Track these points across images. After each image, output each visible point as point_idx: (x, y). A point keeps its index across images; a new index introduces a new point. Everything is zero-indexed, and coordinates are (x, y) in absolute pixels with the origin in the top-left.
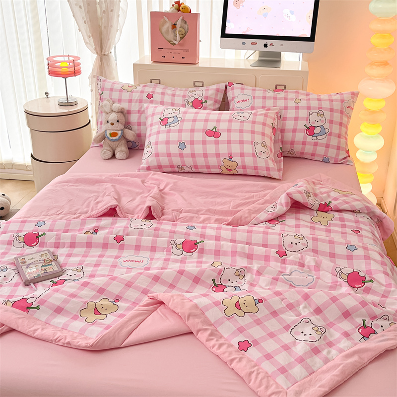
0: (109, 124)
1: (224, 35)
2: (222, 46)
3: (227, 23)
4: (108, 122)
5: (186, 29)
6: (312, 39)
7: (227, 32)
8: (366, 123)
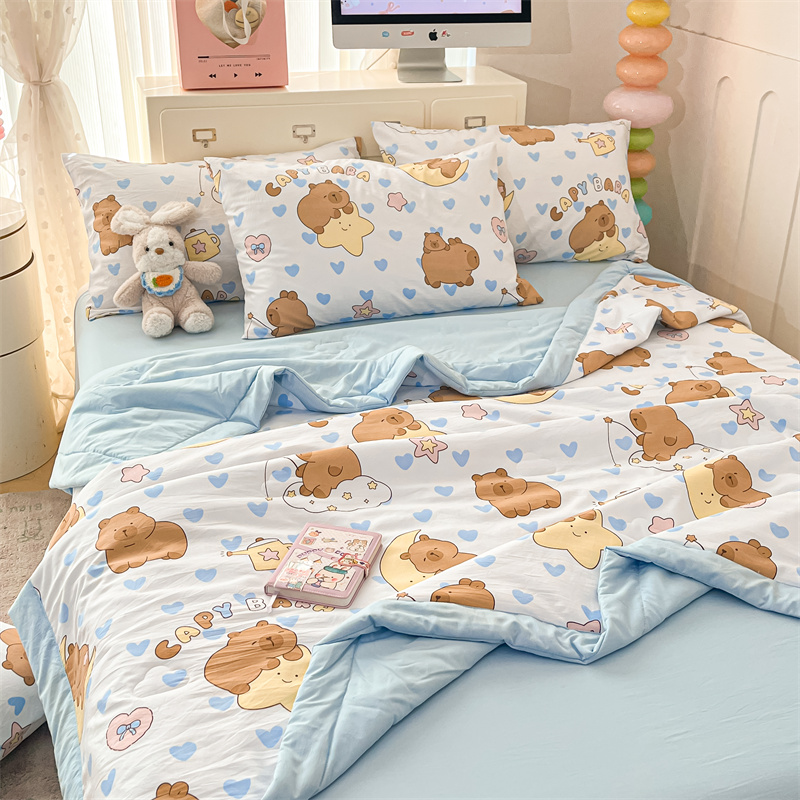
0: (152, 253)
1: (339, 18)
2: (339, 44)
4: (147, 250)
5: (260, 11)
6: (524, 16)
7: (346, 10)
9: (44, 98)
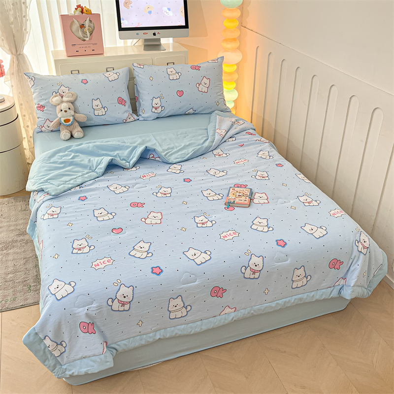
0: (63, 112)
1: (120, 29)
2: (121, 38)
3: (121, 21)
5: (93, 28)
6: (186, 26)
7: (123, 26)
8: (225, 82)
9: (18, 59)
